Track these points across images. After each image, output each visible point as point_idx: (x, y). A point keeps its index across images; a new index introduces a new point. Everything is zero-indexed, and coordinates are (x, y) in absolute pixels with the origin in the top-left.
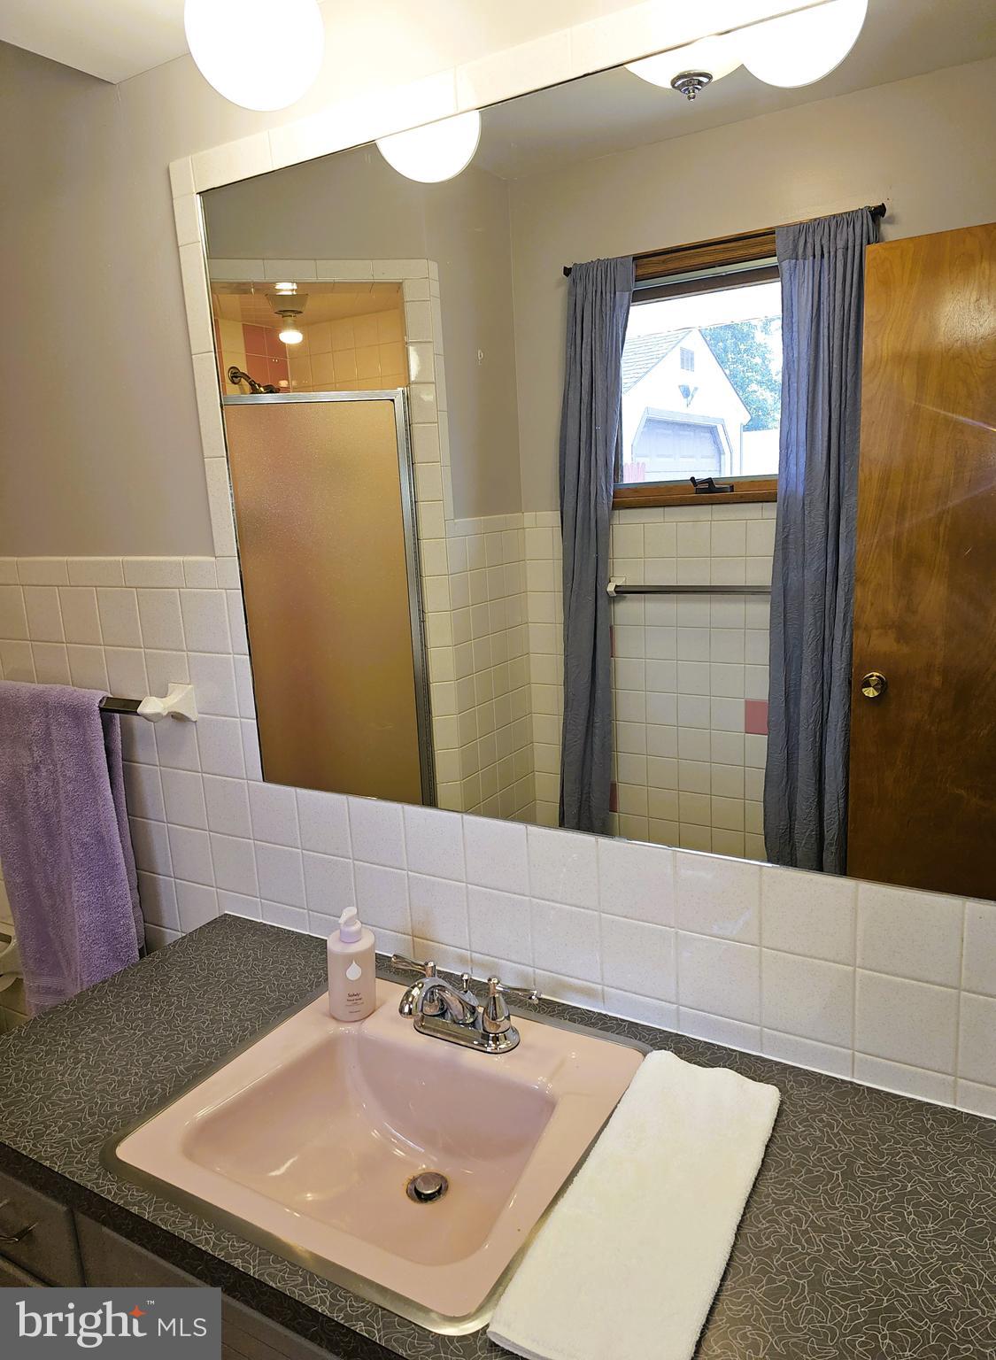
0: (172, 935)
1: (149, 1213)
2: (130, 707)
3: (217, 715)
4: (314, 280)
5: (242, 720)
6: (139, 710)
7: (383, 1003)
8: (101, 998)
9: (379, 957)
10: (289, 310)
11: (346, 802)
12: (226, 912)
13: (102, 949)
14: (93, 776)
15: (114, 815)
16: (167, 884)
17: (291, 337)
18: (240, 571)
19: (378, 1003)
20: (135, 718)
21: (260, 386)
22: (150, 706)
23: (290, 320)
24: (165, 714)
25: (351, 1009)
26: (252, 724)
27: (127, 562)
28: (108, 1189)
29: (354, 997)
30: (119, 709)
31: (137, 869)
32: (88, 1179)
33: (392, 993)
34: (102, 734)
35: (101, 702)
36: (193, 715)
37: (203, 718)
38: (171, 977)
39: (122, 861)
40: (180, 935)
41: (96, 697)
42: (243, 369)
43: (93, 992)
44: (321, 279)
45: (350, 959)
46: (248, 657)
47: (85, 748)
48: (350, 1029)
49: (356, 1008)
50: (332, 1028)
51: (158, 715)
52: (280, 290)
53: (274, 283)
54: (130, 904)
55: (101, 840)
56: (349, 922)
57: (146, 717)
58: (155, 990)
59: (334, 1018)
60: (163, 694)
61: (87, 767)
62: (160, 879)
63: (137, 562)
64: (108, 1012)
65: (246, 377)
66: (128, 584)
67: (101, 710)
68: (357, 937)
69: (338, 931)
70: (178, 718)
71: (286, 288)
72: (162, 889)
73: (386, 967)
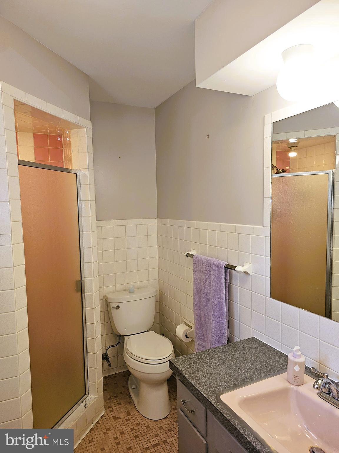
0: (237, 339)
1: (229, 418)
2: (233, 268)
3: (258, 274)
4: (303, 137)
5: (266, 277)
6: (235, 269)
7: (306, 383)
8: (217, 351)
9: (306, 367)
10: (292, 147)
11: (298, 310)
12: (254, 337)
13: (217, 337)
14: (221, 286)
15: (225, 298)
16: (237, 323)
17: (292, 154)
18: (271, 232)
19: (304, 382)
20: (233, 271)
21: (280, 170)
22: (239, 268)
23: (293, 149)
24: (243, 271)
25: (294, 380)
26: (269, 279)
27: (237, 226)
28: (218, 406)
29: (296, 377)
30: (230, 268)
31: (229, 316)
32: (213, 402)
33: (310, 381)
34: (224, 274)
35: (225, 265)
36: (251, 273)
37: (253, 274)
38: (237, 352)
39: (225, 313)
40: (239, 340)
41: (224, 263)
42: (275, 165)
43: (215, 349)
44: (306, 137)
45: (296, 363)
46: (270, 258)
47: (219, 277)
48: (294, 387)
49: (296, 381)
50: (288, 385)
51: (241, 271)
52: (290, 141)
53: (289, 140)
54: (226, 326)
55: (220, 305)
56: (297, 351)
57: (237, 272)
58: (232, 354)
59: (288, 381)
60: (243, 266)
61: (219, 283)
62: (235, 321)
63: (240, 226)
64: (219, 356)
65: (276, 167)
66: (236, 232)
67: (225, 267)
68: (299, 357)
69: (293, 353)
70: (246, 273)
71: (293, 141)
72: (235, 324)
73: (308, 370)
